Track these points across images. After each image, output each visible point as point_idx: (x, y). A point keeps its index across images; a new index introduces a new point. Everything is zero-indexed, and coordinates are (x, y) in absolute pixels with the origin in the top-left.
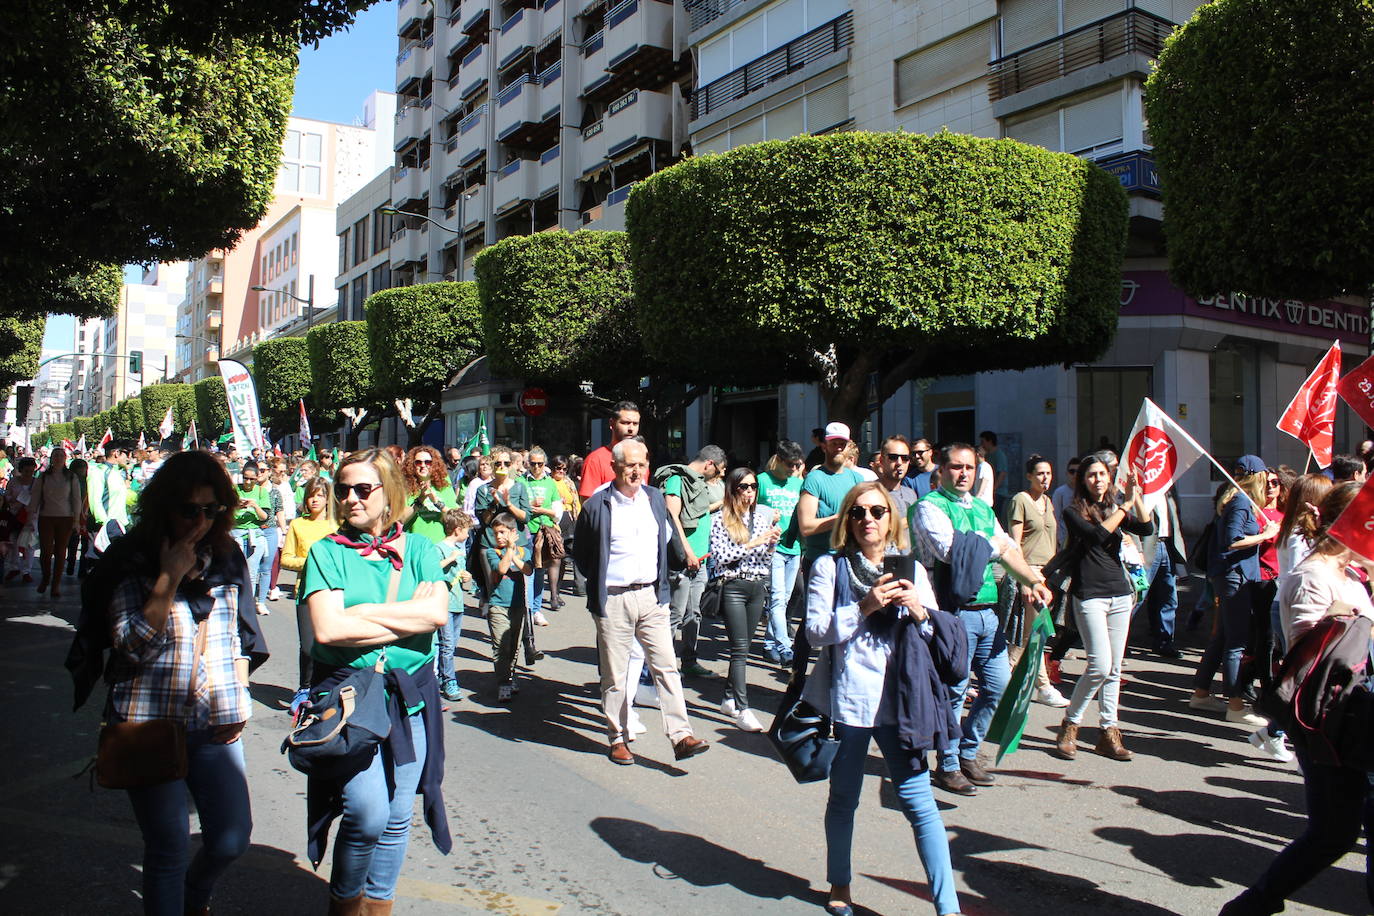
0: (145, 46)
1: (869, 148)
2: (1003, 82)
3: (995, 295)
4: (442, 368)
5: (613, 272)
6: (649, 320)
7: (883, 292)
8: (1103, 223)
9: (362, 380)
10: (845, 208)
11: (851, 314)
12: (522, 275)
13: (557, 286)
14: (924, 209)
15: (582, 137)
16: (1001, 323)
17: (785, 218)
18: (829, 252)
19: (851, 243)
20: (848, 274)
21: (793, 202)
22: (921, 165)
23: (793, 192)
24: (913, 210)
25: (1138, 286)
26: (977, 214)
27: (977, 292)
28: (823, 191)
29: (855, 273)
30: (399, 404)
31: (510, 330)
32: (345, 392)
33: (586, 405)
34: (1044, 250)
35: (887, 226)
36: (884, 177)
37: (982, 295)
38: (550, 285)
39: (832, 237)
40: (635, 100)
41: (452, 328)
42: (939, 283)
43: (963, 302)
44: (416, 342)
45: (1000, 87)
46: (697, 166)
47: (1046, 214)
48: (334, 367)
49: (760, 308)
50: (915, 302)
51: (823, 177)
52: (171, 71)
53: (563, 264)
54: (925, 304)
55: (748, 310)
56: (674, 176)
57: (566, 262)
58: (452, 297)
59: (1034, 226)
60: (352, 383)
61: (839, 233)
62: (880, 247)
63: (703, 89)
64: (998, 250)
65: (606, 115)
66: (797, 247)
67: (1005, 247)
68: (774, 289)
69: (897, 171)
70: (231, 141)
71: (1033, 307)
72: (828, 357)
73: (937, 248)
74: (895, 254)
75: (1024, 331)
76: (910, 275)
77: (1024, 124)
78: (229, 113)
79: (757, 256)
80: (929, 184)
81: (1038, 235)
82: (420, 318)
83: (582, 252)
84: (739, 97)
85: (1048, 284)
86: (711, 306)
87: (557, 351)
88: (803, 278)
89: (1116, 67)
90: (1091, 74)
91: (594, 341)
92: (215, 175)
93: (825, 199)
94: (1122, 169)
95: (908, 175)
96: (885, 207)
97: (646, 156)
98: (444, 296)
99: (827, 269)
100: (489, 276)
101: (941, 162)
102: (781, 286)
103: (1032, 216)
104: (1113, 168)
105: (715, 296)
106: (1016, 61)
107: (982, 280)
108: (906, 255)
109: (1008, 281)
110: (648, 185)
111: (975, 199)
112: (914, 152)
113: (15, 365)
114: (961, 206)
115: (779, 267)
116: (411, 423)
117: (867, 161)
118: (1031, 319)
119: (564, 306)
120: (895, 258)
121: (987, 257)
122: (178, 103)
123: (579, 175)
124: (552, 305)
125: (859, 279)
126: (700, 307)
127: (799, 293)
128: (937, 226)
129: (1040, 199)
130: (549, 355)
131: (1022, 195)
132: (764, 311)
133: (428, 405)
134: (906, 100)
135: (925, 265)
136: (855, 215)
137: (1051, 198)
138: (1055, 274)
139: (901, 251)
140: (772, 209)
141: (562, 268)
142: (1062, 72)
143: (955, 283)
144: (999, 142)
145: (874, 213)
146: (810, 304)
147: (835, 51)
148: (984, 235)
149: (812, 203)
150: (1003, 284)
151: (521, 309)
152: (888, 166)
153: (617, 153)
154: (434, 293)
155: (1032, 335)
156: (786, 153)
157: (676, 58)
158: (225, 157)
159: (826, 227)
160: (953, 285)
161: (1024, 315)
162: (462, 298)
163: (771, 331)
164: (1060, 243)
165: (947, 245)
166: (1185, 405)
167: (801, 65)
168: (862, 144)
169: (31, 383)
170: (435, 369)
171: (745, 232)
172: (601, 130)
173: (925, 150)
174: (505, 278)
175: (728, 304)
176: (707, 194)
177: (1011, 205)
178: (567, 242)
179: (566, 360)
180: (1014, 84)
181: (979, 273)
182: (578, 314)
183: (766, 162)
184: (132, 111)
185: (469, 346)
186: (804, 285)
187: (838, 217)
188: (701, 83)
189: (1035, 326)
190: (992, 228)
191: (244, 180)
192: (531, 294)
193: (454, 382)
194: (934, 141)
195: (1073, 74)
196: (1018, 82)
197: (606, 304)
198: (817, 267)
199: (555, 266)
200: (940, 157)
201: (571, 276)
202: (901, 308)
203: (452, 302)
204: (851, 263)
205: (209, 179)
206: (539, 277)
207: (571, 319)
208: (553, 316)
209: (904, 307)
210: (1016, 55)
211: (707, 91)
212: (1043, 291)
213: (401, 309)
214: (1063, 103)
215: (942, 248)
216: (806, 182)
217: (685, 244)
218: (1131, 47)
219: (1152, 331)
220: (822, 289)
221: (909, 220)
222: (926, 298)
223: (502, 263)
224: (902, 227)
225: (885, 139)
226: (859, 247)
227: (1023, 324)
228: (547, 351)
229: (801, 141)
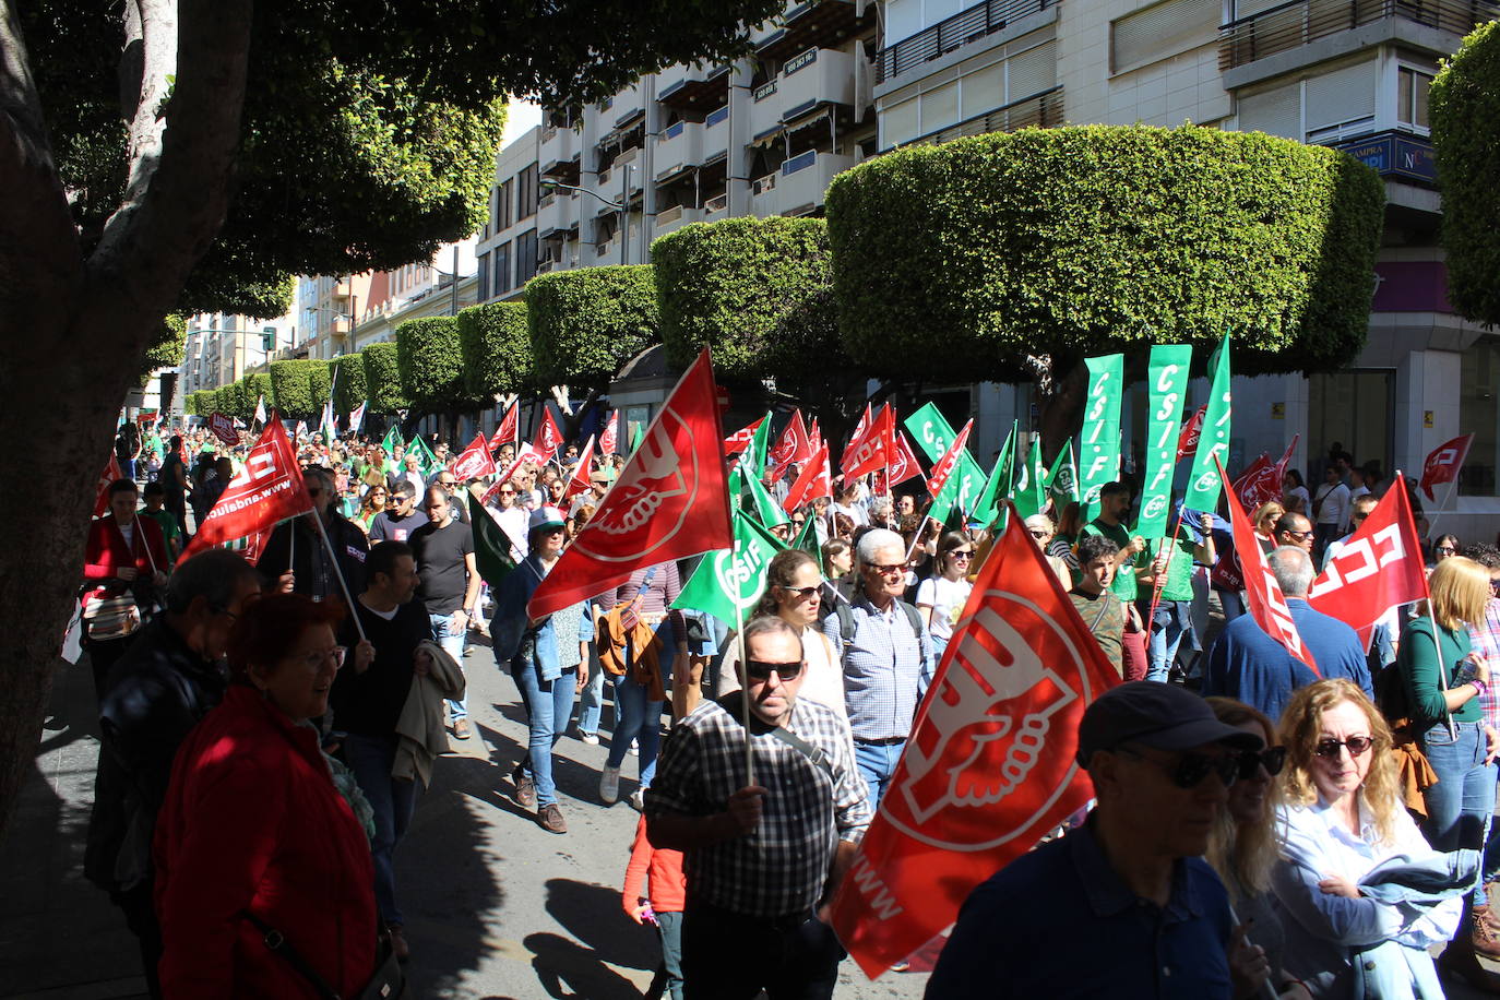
0: (382, 77)
1: (1103, 143)
2: (1236, 49)
3: (1238, 305)
4: (610, 357)
5: (805, 262)
6: (852, 322)
7: (1115, 302)
8: (1358, 224)
9: (518, 365)
10: (1076, 208)
11: (1081, 324)
12: (706, 265)
13: (744, 277)
14: (1163, 210)
15: (753, 99)
16: (1243, 335)
17: (1008, 218)
18: (1058, 257)
19: (1082, 248)
20: (1078, 282)
21: (1018, 201)
22: (1160, 162)
23: (1019, 191)
24: (1151, 211)
25: (1383, 279)
26: (1221, 216)
27: (1218, 302)
28: (1052, 190)
29: (1085, 280)
30: (555, 389)
31: (693, 323)
32: (500, 378)
33: (768, 402)
34: (1293, 255)
35: (1122, 229)
36: (1120, 175)
37: (1223, 305)
38: (737, 276)
39: (1061, 241)
40: (814, 60)
41: (622, 315)
42: (1177, 293)
43: (1203, 313)
44: (583, 330)
45: (1232, 55)
46: (911, 159)
47: (1296, 214)
48: (489, 351)
49: (980, 316)
50: (1150, 312)
51: (1052, 174)
52: (403, 100)
53: (751, 254)
54: (1161, 314)
55: (966, 318)
56: (885, 168)
57: (755, 251)
58: (621, 282)
59: (1283, 229)
60: (508, 369)
61: (1068, 236)
62: (1112, 250)
63: (890, 48)
64: (1243, 256)
65: (781, 75)
66: (1022, 252)
67: (1251, 251)
68: (995, 295)
69: (1133, 169)
70: (456, 167)
71: (1279, 318)
72: (1042, 363)
73: (1176, 254)
74: (1130, 260)
75: (1267, 344)
76: (1146, 283)
77: (1258, 97)
78: (456, 137)
79: (977, 260)
80: (1169, 183)
81: (1286, 238)
82: (588, 304)
83: (772, 241)
84: (931, 59)
85: (1295, 292)
86: (924, 311)
87: (744, 348)
88: (1028, 285)
89: (1370, 33)
90: (1340, 41)
91: (783, 337)
92: (442, 203)
93: (1054, 199)
94: (1372, 150)
95: (1146, 173)
96: (1120, 209)
97: (825, 121)
98: (614, 281)
99: (1054, 275)
100: (668, 264)
101: (1183, 159)
102: (1003, 292)
103: (1281, 217)
104: (1362, 149)
105: (930, 301)
106: (1252, 26)
107: (1224, 289)
108: (1142, 260)
109: (1251, 290)
110: (854, 175)
111: (1219, 199)
112: (1153, 148)
113: (161, 352)
114: (1204, 207)
115: (1001, 271)
116: (568, 410)
117: (1101, 158)
118: (1276, 331)
119: (752, 299)
120: (1130, 265)
121: (1231, 263)
122: (409, 131)
123: (749, 140)
124: (739, 297)
125: (1090, 286)
126: (912, 311)
127: (1023, 300)
128: (1176, 230)
129: (1291, 198)
130: (735, 352)
131: (1271, 195)
132: (985, 319)
133: (586, 391)
134: (1122, 66)
135: (1162, 272)
136: (1086, 217)
137: (1302, 198)
138: (1304, 281)
139: (1137, 257)
140: (995, 208)
141: (750, 258)
142: (1305, 38)
143: (1195, 292)
144: (1247, 136)
145: (1108, 215)
146: (1034, 313)
147: (1042, 10)
148: (1228, 240)
149: (1040, 203)
150: (1247, 293)
151: (707, 300)
152: (1124, 163)
153: (793, 117)
154: (603, 277)
155: (1276, 348)
156: (1012, 147)
157: (859, 13)
158: (452, 184)
159: (1054, 230)
160: (1192, 294)
161: (1267, 326)
162: (633, 284)
163: (991, 341)
164: (1310, 246)
165: (1187, 251)
166: (1431, 412)
167: (1002, 25)
168: (1095, 139)
169: (175, 370)
170: (603, 359)
171: (964, 232)
172: (774, 91)
173: (1166, 145)
174: (688, 267)
175: (944, 310)
176: (921, 188)
177: (1258, 205)
178: (756, 230)
179: (753, 357)
180: (1249, 52)
181: (1220, 281)
182: (768, 307)
183: (988, 157)
184: (368, 146)
185: (641, 334)
186: (1029, 292)
187: (1068, 218)
188: (888, 41)
189: (1280, 338)
190: (1236, 232)
191: (467, 205)
192: (716, 285)
193: (624, 373)
194: (1175, 136)
195: (1318, 41)
196: (1253, 49)
197: (797, 296)
198: (1044, 273)
199: (743, 255)
200: (1182, 153)
201: (760, 267)
202: (1135, 319)
203: (622, 287)
204: (1081, 270)
205: (434, 205)
206: (724, 267)
207: (759, 313)
208: (739, 309)
209: (1139, 318)
210: (1251, 18)
211: (895, 51)
212: (1290, 299)
213: (567, 294)
214: (1304, 73)
215: (1181, 254)
216: (1034, 180)
217: (895, 243)
218: (1390, 10)
219: (1397, 330)
220: (1049, 297)
221: (1147, 223)
222: (1162, 308)
223: (683, 252)
224: (1139, 230)
225: (1122, 133)
226: (1091, 252)
227: (1267, 337)
228: (733, 347)
229: (1029, 135)
